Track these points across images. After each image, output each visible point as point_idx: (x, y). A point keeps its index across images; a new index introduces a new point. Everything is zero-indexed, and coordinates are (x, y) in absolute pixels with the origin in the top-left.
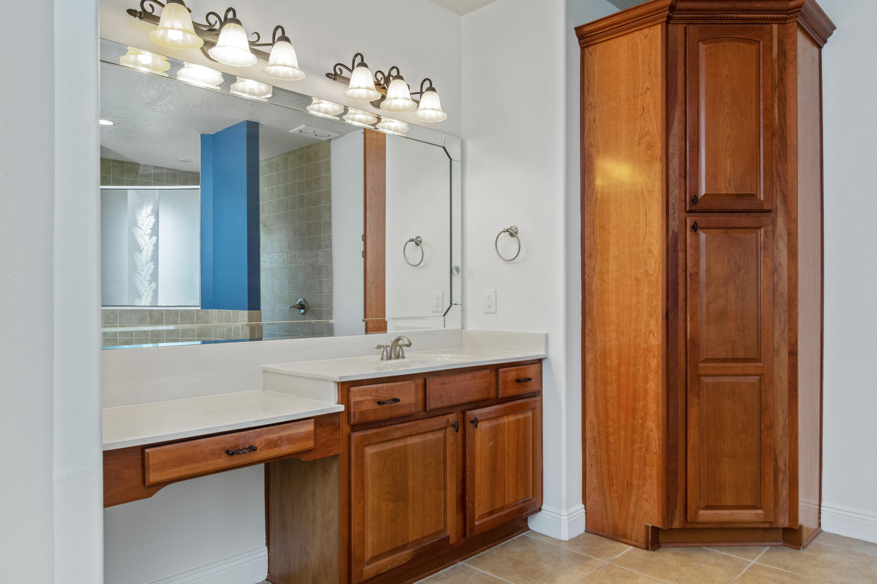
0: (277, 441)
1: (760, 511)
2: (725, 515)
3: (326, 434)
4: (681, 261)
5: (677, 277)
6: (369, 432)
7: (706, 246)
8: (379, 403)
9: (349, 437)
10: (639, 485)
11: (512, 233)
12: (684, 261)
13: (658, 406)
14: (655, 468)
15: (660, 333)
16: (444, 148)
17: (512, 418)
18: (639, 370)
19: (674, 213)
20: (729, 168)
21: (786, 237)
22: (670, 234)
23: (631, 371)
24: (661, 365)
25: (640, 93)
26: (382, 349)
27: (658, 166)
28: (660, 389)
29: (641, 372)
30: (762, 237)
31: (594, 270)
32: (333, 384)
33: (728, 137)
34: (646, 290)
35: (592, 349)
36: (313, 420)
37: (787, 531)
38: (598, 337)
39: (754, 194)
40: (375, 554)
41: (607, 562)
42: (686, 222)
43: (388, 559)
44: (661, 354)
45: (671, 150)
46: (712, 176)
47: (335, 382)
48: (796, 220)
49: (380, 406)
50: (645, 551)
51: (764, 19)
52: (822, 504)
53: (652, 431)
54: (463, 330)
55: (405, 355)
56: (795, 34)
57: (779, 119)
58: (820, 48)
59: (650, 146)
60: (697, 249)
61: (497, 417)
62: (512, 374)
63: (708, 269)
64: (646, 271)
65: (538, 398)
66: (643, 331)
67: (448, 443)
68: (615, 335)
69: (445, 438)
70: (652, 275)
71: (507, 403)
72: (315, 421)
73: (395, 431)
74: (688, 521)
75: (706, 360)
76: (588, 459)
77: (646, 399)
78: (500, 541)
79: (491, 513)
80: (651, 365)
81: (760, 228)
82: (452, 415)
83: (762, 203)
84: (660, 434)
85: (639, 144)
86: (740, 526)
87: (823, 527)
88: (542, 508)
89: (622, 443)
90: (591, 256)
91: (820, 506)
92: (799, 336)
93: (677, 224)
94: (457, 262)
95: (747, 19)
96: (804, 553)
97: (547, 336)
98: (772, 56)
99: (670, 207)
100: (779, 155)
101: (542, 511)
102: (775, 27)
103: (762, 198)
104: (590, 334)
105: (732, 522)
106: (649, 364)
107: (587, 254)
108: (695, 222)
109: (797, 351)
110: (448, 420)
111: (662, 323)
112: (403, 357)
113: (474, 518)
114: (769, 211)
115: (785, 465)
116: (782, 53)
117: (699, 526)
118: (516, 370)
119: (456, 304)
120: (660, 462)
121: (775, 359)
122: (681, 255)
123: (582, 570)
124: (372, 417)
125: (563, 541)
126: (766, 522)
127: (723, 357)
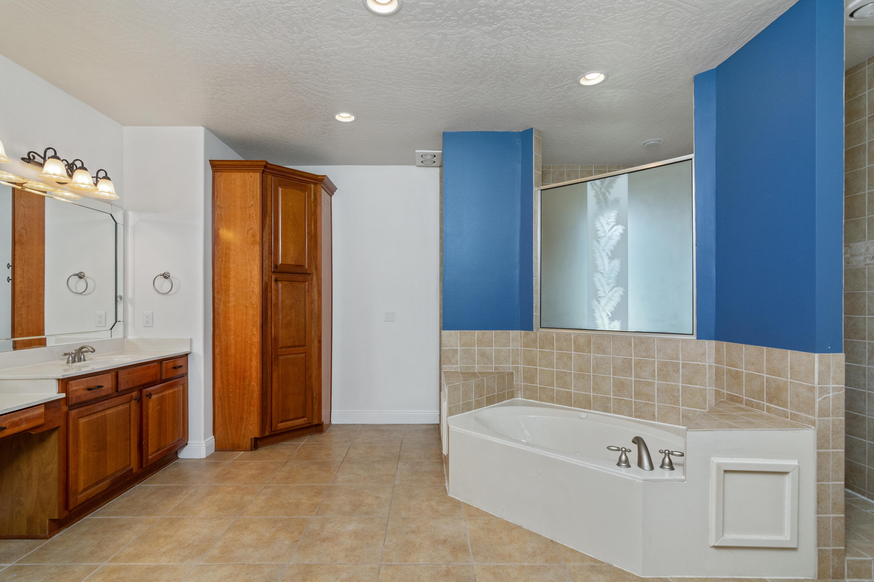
0: (18, 422)
1: (306, 419)
2: (290, 424)
3: (51, 414)
4: (269, 297)
5: (267, 306)
6: (82, 409)
7: (281, 290)
8: (89, 389)
9: (67, 414)
10: (247, 418)
11: (166, 276)
12: (270, 297)
13: (257, 374)
14: (256, 406)
15: (259, 335)
16: (111, 215)
17: (170, 391)
18: (247, 355)
19: (266, 272)
20: (292, 251)
21: (317, 286)
22: (264, 283)
23: (242, 356)
24: (259, 351)
25: (248, 206)
26: (68, 356)
27: (257, 247)
28: (259, 365)
29: (248, 356)
30: (307, 287)
31: (220, 301)
32: (55, 380)
33: (292, 236)
34: (251, 312)
35: (219, 346)
36: (44, 405)
37: (317, 425)
38: (223, 338)
39: (303, 265)
40: (86, 487)
41: (231, 462)
42: (272, 277)
43: (94, 489)
44: (259, 346)
45: (264, 239)
46: (284, 255)
47: (56, 379)
48: (321, 279)
49: (88, 392)
50: (251, 452)
51: (307, 181)
52: (332, 412)
53: (254, 387)
54: (125, 339)
55: (86, 359)
56: (321, 191)
57: (314, 230)
58: (331, 196)
59: (254, 236)
60: (277, 291)
61: (162, 392)
62: (171, 364)
63: (283, 301)
64: (251, 302)
65: (185, 378)
66: (249, 334)
67: (132, 411)
68: (233, 337)
69: (130, 407)
70: (254, 304)
71: (168, 382)
72: (45, 406)
73: (99, 407)
74: (273, 430)
75: (281, 348)
76: (216, 409)
77: (251, 371)
78: (161, 468)
79: (158, 450)
80: (254, 352)
81: (306, 282)
82: (134, 393)
83: (307, 270)
84: (259, 388)
85: (247, 233)
86: (297, 428)
87: (332, 423)
88: (188, 443)
89: (237, 396)
90: (218, 292)
91: (331, 412)
92: (322, 333)
93: (267, 278)
94: (120, 293)
95: (300, 179)
96: (324, 434)
97: (191, 339)
98: (311, 199)
99: (264, 269)
100: (314, 248)
101: (188, 445)
102: (312, 186)
103: (307, 268)
104: (218, 337)
105: (293, 427)
106: (253, 352)
107: (216, 291)
108: (276, 278)
109: (321, 340)
110: (132, 396)
111: (260, 330)
112: (84, 360)
113: (148, 455)
114: (310, 274)
115: (316, 394)
116: (316, 199)
117: (278, 432)
118: (173, 361)
119: (119, 321)
120: (259, 403)
121: (312, 344)
122: (269, 294)
123: (218, 468)
124: (84, 399)
125: (203, 459)
126: (308, 423)
127: (289, 345)
